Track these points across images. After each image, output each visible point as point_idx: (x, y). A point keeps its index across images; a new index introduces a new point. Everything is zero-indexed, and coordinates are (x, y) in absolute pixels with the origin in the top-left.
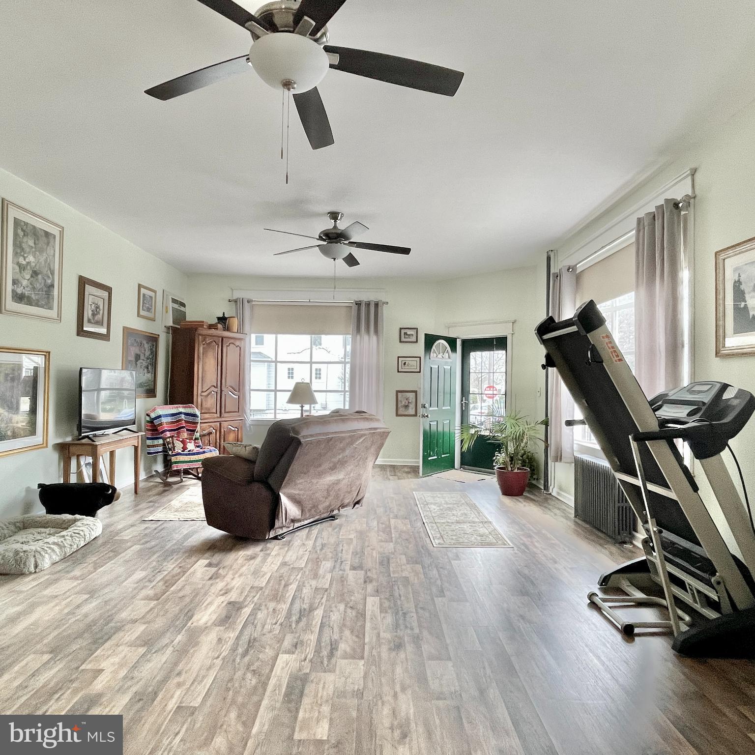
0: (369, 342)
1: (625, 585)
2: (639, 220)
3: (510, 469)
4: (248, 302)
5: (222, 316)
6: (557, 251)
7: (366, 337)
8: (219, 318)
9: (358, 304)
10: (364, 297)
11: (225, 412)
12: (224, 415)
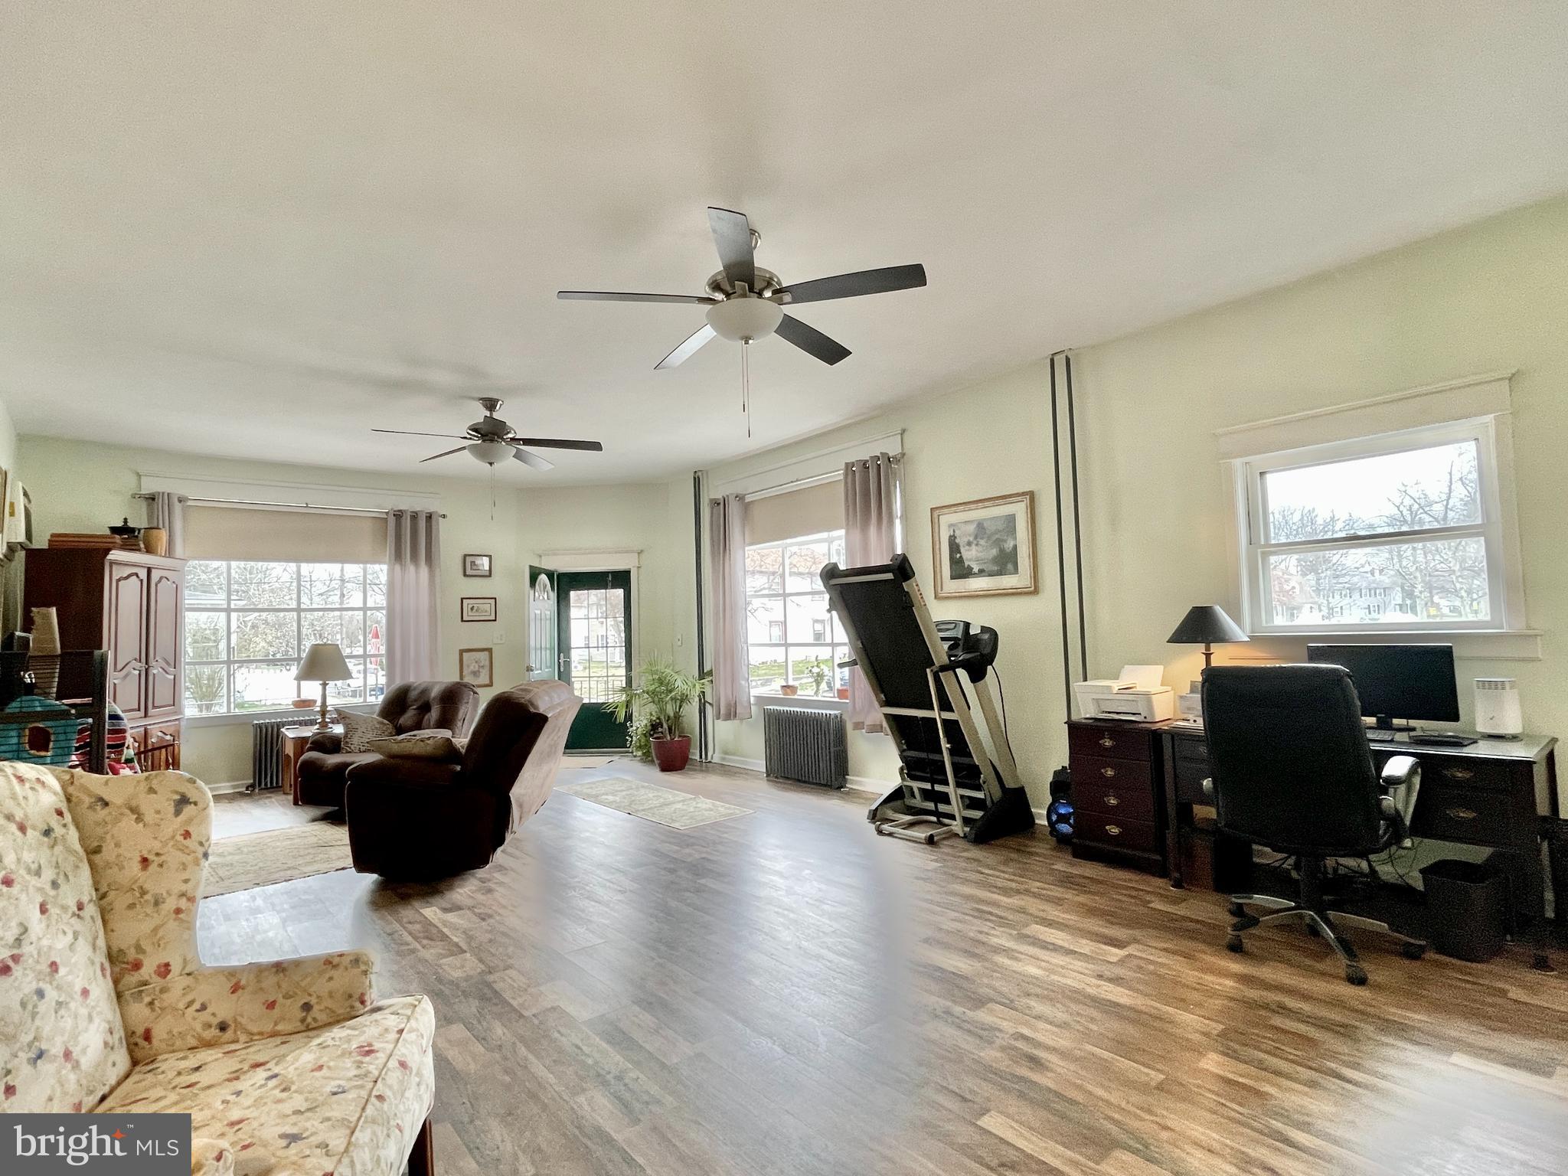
0: (417, 576)
1: (891, 814)
2: (849, 466)
3: (669, 738)
4: (180, 501)
5: (120, 524)
6: (707, 473)
7: (412, 568)
8: (114, 530)
9: (399, 515)
10: (407, 504)
11: (154, 707)
12: (151, 711)
